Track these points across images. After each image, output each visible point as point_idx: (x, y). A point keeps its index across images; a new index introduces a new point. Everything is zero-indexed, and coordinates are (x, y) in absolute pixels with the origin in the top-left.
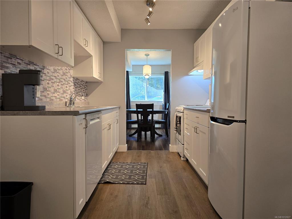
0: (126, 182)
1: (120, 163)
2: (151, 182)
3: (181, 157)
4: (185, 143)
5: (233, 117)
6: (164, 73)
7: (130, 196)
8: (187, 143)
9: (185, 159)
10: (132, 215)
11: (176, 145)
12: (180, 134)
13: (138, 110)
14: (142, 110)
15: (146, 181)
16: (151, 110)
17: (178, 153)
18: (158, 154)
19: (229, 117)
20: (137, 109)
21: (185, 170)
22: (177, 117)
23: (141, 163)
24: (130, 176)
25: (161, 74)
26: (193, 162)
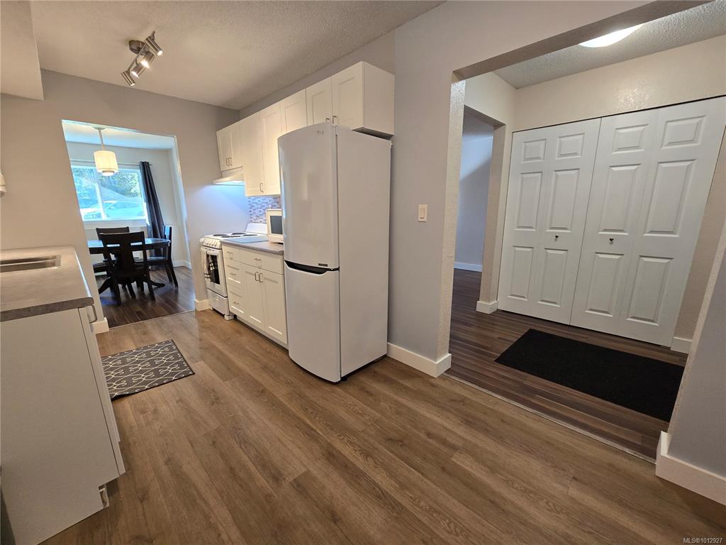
0: (155, 383)
1: (112, 356)
2: (199, 367)
3: (223, 315)
4: (230, 295)
5: (327, 265)
6: (138, 164)
7: (181, 400)
8: (233, 293)
9: (231, 318)
10: (206, 422)
11: (207, 298)
12: (218, 282)
13: (109, 246)
14: (119, 245)
15: (190, 368)
16: (141, 243)
17: (214, 310)
18: (181, 320)
19: (319, 265)
20: (105, 244)
21: (240, 333)
22: (208, 256)
23: (159, 344)
24: (156, 372)
25: (132, 166)
26: (254, 320)
